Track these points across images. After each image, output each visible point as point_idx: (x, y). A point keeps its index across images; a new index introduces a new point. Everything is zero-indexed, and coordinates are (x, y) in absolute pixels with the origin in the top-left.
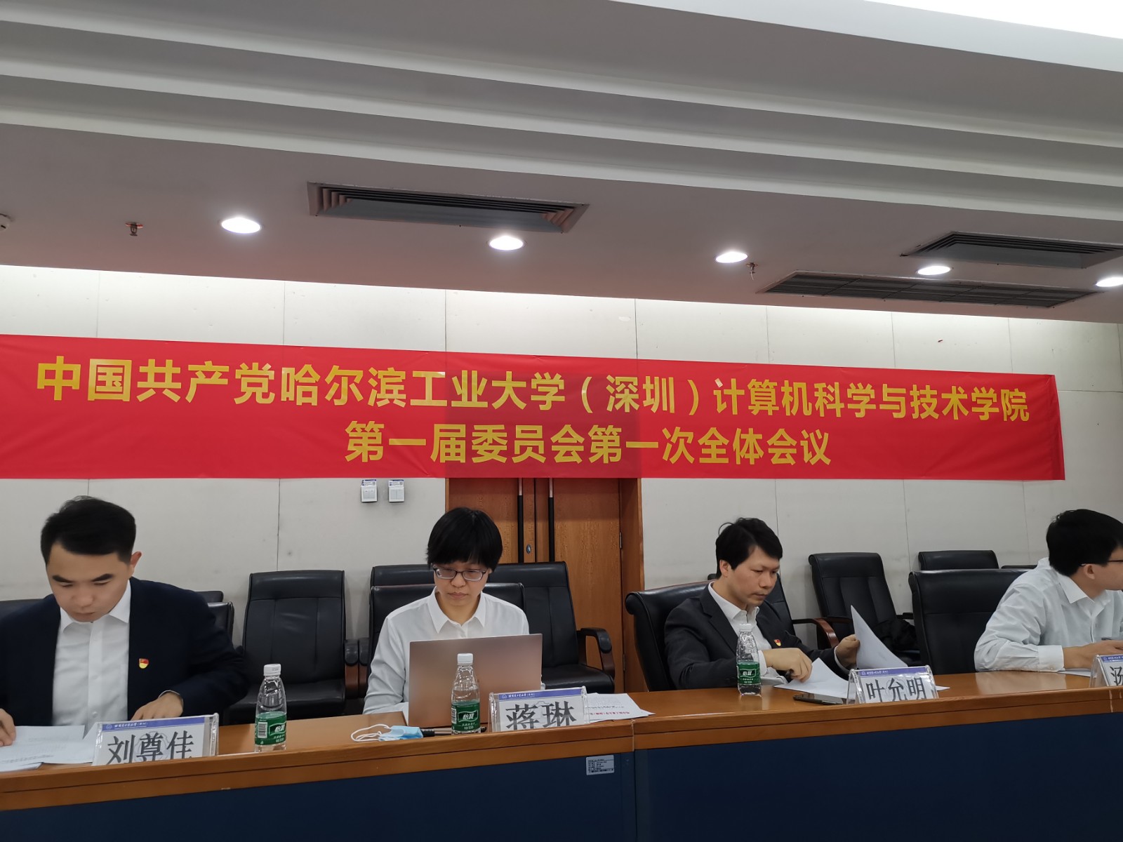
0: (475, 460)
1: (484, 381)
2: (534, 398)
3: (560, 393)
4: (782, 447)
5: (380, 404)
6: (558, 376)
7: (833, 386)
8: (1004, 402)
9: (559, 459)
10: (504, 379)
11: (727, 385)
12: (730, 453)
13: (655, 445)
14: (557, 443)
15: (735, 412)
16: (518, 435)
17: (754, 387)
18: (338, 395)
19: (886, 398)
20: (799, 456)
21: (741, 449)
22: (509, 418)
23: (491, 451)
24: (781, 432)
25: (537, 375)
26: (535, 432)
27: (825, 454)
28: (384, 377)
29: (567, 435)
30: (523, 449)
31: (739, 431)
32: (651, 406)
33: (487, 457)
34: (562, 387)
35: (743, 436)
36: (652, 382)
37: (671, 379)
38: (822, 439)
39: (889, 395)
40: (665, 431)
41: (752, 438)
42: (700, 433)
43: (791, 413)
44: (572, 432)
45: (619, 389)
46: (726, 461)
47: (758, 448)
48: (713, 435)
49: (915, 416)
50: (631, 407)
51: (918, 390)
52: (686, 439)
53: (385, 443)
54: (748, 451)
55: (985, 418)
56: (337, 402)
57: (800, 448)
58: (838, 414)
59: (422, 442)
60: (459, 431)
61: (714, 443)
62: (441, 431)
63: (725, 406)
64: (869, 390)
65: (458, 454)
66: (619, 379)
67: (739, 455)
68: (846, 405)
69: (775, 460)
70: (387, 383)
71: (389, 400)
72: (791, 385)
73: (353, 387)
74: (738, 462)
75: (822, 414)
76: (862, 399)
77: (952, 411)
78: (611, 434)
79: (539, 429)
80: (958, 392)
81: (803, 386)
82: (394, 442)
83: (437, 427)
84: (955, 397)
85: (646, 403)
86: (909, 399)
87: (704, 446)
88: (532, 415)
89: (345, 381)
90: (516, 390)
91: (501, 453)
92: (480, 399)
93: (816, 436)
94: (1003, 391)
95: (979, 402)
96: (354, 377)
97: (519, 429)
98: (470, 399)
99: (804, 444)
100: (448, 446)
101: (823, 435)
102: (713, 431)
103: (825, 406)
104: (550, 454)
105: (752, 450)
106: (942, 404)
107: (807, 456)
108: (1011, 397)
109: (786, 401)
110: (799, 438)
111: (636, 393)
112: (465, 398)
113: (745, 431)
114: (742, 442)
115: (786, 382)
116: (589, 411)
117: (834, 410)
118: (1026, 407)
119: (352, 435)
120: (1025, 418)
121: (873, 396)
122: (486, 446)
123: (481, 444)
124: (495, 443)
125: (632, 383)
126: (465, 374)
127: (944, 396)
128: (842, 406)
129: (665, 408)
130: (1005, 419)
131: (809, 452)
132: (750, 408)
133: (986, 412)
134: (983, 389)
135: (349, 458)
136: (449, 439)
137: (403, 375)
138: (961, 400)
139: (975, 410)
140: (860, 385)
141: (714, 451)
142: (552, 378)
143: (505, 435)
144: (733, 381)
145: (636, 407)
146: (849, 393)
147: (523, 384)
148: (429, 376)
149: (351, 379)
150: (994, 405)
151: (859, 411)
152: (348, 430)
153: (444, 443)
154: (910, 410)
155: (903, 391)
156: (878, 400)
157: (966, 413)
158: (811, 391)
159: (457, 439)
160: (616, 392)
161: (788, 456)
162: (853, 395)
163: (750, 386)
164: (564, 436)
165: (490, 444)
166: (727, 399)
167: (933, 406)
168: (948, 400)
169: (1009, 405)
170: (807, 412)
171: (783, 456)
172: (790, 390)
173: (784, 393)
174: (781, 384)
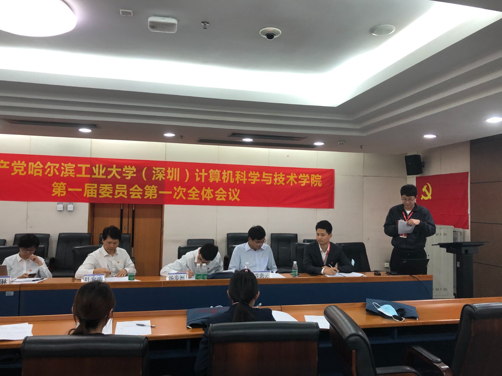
0: (100, 197)
1: (105, 168)
2: (124, 175)
3: (134, 173)
4: (221, 194)
5: (65, 176)
6: (134, 167)
7: (243, 172)
8: (312, 179)
9: (132, 197)
10: (112, 167)
11: (201, 171)
12: (200, 196)
13: (171, 193)
14: (132, 191)
15: (203, 181)
16: (117, 188)
17: (211, 172)
18: (49, 172)
19: (264, 177)
20: (227, 198)
21: (205, 195)
22: (114, 182)
23: (106, 194)
24: (221, 189)
25: (126, 166)
26: (124, 187)
27: (238, 197)
28: (67, 166)
29: (136, 188)
30: (119, 193)
31: (204, 188)
32: (170, 178)
33: (105, 196)
34: (135, 171)
35: (206, 190)
36: (171, 170)
37: (178, 169)
38: (237, 192)
39: (265, 176)
40: (175, 188)
41: (209, 191)
42: (189, 188)
43: (225, 182)
44: (138, 187)
45: (157, 172)
46: (198, 199)
47: (211, 195)
49: (275, 184)
50: (162, 179)
51: (277, 174)
52: (183, 191)
53: (66, 190)
54: (207, 196)
55: (303, 185)
56: (49, 175)
57: (228, 195)
58: (244, 183)
59: (80, 190)
60: (94, 186)
61: (194, 192)
62: (88, 186)
63: (199, 179)
64: (258, 174)
65: (94, 194)
66: (157, 169)
67: (204, 197)
68: (248, 180)
69: (218, 199)
70: (68, 169)
71: (69, 175)
72: (226, 171)
73: (55, 170)
74: (203, 199)
75: (238, 182)
76: (254, 178)
77: (290, 182)
78: (153, 188)
79: (125, 186)
80: (293, 175)
81: (231, 172)
82: (70, 189)
83: (86, 185)
84: (292, 177)
85: (168, 177)
86: (273, 177)
87: (190, 193)
88: (123, 181)
89: (52, 167)
90: (117, 172)
91: (110, 194)
92: (103, 175)
93: (235, 191)
94: (312, 175)
95: (302, 179)
96: (56, 166)
97: (117, 186)
98: (99, 175)
99: (230, 193)
100: (90, 192)
101: (237, 190)
102: (194, 188)
103: (239, 179)
104: (129, 195)
105: (209, 195)
106: (287, 179)
107: (231, 198)
108: (315, 177)
109: (224, 178)
110: (228, 191)
111: (164, 173)
112: (97, 174)
113: (207, 188)
114: (205, 192)
115: (225, 171)
116: (145, 180)
117: (243, 181)
118: (321, 181)
119: (54, 187)
120: (320, 185)
121: (259, 176)
122: (104, 192)
123: (103, 191)
124: (108, 191)
125: (163, 170)
126: (97, 165)
127: (288, 177)
128: (246, 179)
129: (175, 179)
130: (312, 186)
131: (231, 196)
132: (209, 180)
133: (304, 183)
134: (304, 174)
135: (53, 195)
136: (90, 189)
137: (74, 166)
138: (295, 179)
139: (300, 182)
140: (254, 172)
141: (194, 195)
142: (131, 167)
143: (112, 188)
144: (203, 170)
145: (164, 179)
146: (250, 175)
147: (120, 170)
148: (84, 166)
149: (55, 167)
150: (308, 180)
151: (253, 181)
152: (53, 185)
153: (89, 190)
154: (273, 181)
155: (271, 174)
156: (261, 178)
157: (296, 183)
158: (234, 174)
159: (94, 189)
160: (156, 173)
161: (223, 198)
162: (251, 176)
163: (210, 172)
164: (135, 189)
165: (106, 191)
166: (200, 176)
167: (283, 180)
168: (289, 178)
169: (314, 180)
170: (232, 182)
171: (221, 197)
172: (226, 173)
173: (223, 175)
174: (222, 171)
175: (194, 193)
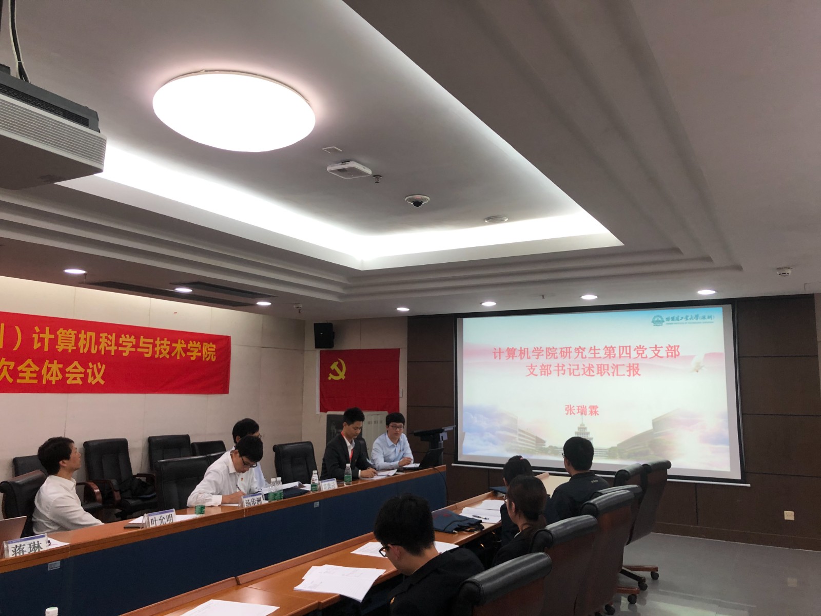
4: (75, 373)
7: (112, 335)
8: (204, 350)
11: (43, 331)
12: (39, 376)
15: (46, 349)
17: (61, 333)
19: (141, 345)
20: (85, 379)
21: (47, 374)
24: (76, 363)
27: (102, 378)
31: (47, 362)
35: (50, 366)
37: (3, 325)
38: (101, 369)
39: (144, 343)
41: (55, 367)
42: (19, 362)
43: (83, 351)
46: (35, 381)
47: (59, 374)
48: (29, 364)
49: (157, 356)
51: (160, 340)
52: (9, 366)
54: (52, 376)
55: (193, 358)
57: (86, 374)
58: (113, 353)
63: (39, 345)
64: (133, 339)
67: (45, 378)
68: (118, 348)
69: (69, 382)
72: (85, 333)
74: (44, 382)
75: (103, 353)
76: (128, 345)
77: (177, 354)
80: (181, 343)
81: (93, 334)
84: (179, 346)
86: (154, 346)
87: (22, 372)
93: (97, 366)
94: (204, 344)
95: (192, 349)
99: (89, 371)
101: (102, 366)
102: (29, 361)
103: (105, 348)
105: (54, 374)
106: (172, 349)
107: (90, 379)
108: (208, 347)
109: (81, 344)
110: (86, 367)
113: (51, 362)
114: (49, 369)
115: (83, 332)
117: (110, 351)
118: (214, 353)
120: (214, 360)
121: (134, 343)
127: (174, 345)
128: (116, 348)
130: (203, 360)
131: (92, 376)
132: (57, 347)
133: (194, 355)
134: (194, 342)
138: (182, 348)
139: (189, 354)
140: (128, 336)
141: (28, 375)
144: (48, 329)
146: (121, 340)
150: (199, 351)
151: (125, 351)
154: (154, 352)
155: (151, 341)
156: (137, 346)
157: (184, 355)
158: (98, 338)
161: (78, 379)
162: (123, 342)
163: (58, 333)
166: (41, 340)
167: (167, 351)
168: (175, 348)
169: (206, 352)
170: (94, 351)
171: (75, 379)
172: (85, 336)
173: (80, 338)
174: (79, 332)
175: (28, 370)
